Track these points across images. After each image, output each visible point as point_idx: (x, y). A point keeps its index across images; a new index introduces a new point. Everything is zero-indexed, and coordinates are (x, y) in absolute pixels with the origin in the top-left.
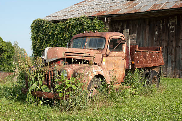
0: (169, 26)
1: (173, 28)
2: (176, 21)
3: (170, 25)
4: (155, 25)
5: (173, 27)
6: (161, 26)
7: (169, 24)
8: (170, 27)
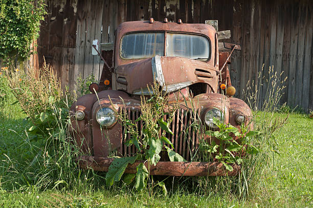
0: (165, 11)
1: (173, 15)
2: (178, 3)
3: (167, 10)
4: (140, 7)
5: (173, 13)
6: (150, 10)
7: (165, 7)
8: (168, 14)
